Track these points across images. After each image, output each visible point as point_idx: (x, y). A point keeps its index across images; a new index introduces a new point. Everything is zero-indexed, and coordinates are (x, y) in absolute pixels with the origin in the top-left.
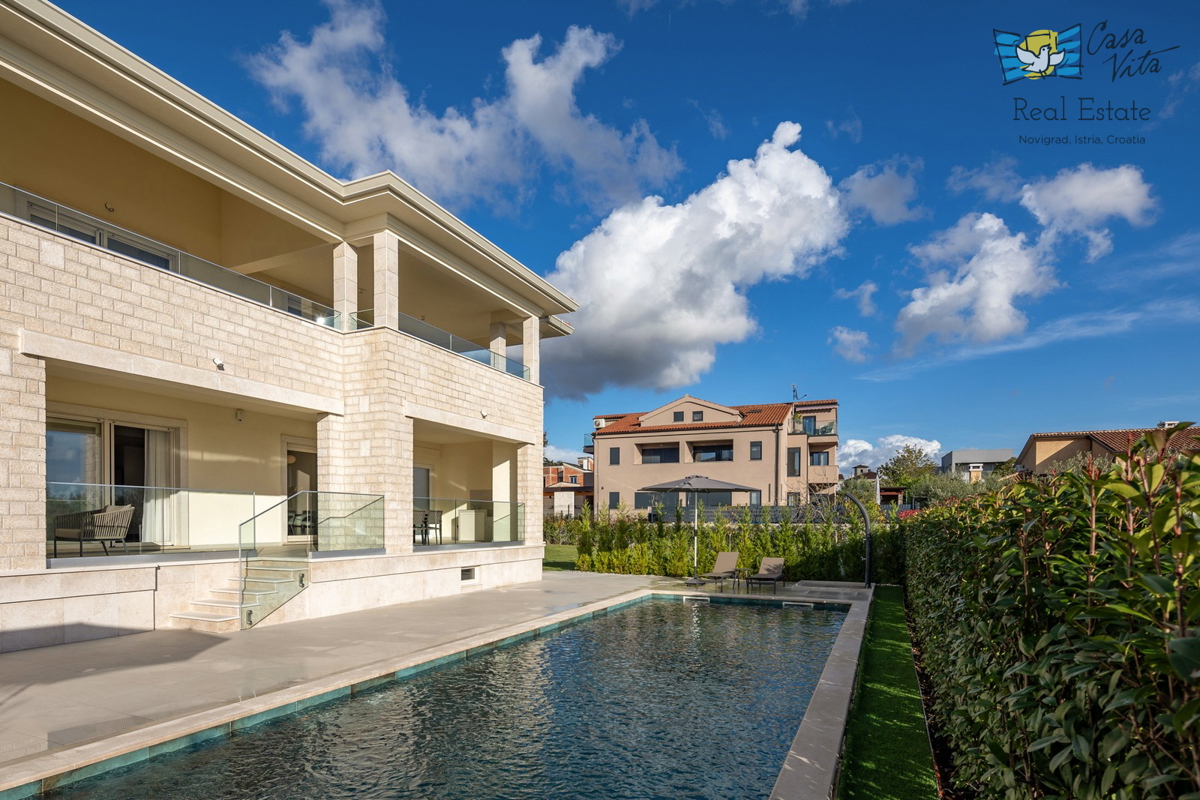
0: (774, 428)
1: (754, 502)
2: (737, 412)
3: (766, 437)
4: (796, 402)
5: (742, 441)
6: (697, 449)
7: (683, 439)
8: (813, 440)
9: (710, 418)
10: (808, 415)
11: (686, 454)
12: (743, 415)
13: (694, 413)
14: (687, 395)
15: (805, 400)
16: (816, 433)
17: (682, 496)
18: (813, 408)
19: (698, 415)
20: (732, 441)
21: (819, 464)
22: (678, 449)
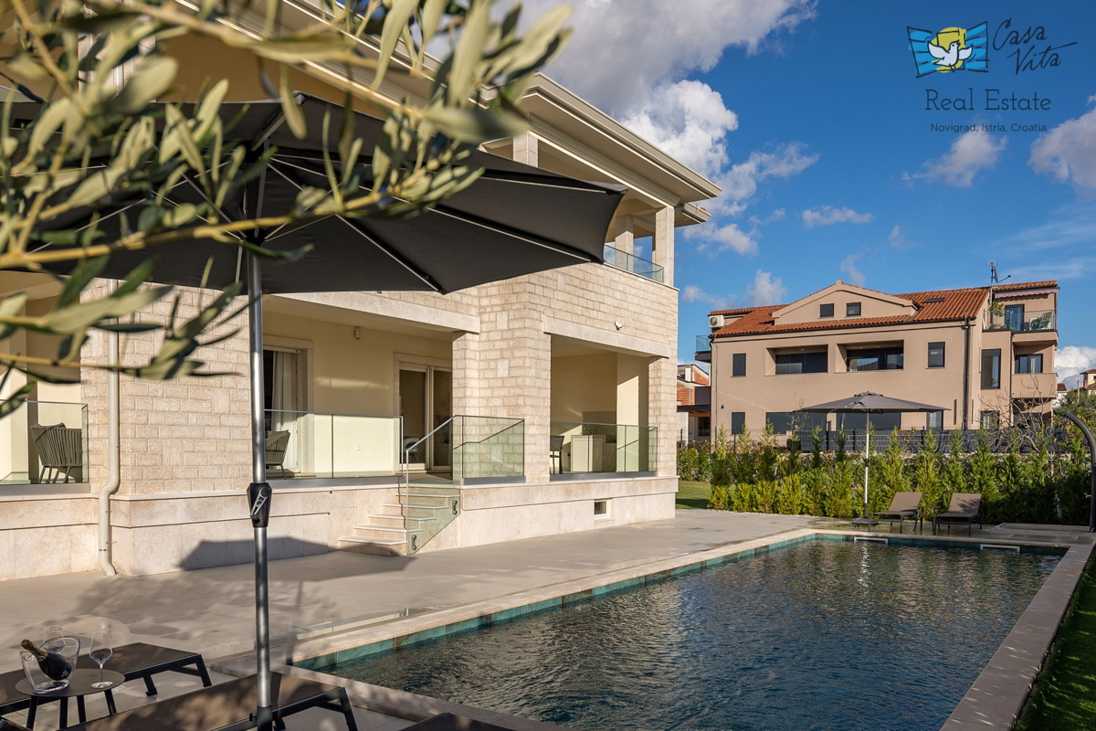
0: (963, 323)
1: (933, 424)
2: (910, 303)
3: (951, 336)
4: (995, 285)
5: (916, 342)
6: (850, 352)
7: (833, 341)
8: (1019, 338)
9: (870, 311)
10: (1013, 303)
11: (836, 361)
12: (918, 307)
13: (848, 305)
14: (839, 281)
15: (1008, 283)
16: (1024, 328)
17: (832, 417)
18: (1020, 294)
19: (854, 308)
20: (902, 342)
21: (1029, 371)
22: (826, 353)
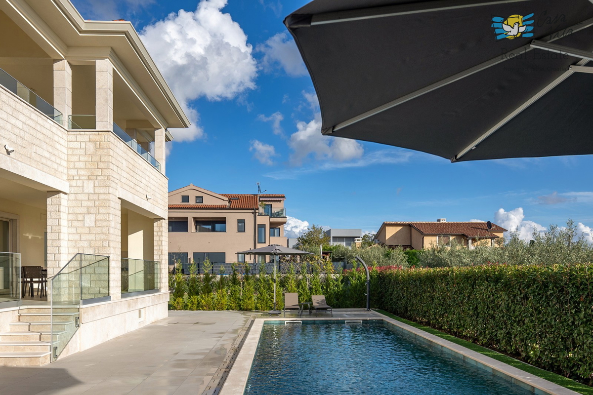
0: (253, 211)
1: (240, 260)
2: (227, 199)
3: (248, 217)
4: (260, 194)
5: (232, 218)
6: (199, 222)
7: (190, 215)
8: (273, 220)
9: (208, 201)
10: (267, 203)
11: (192, 225)
12: (230, 201)
13: (197, 197)
14: (191, 184)
15: (265, 193)
16: (272, 215)
17: (190, 257)
18: (271, 199)
19: (200, 199)
20: (225, 218)
21: (274, 236)
22: (187, 222)
